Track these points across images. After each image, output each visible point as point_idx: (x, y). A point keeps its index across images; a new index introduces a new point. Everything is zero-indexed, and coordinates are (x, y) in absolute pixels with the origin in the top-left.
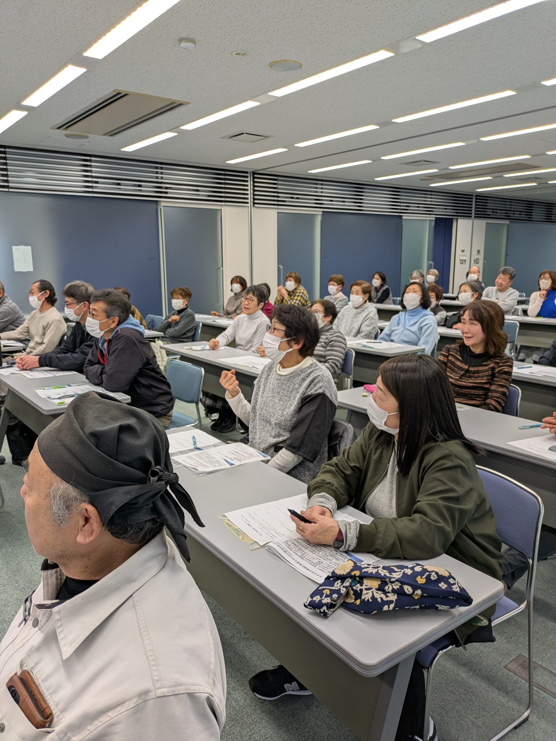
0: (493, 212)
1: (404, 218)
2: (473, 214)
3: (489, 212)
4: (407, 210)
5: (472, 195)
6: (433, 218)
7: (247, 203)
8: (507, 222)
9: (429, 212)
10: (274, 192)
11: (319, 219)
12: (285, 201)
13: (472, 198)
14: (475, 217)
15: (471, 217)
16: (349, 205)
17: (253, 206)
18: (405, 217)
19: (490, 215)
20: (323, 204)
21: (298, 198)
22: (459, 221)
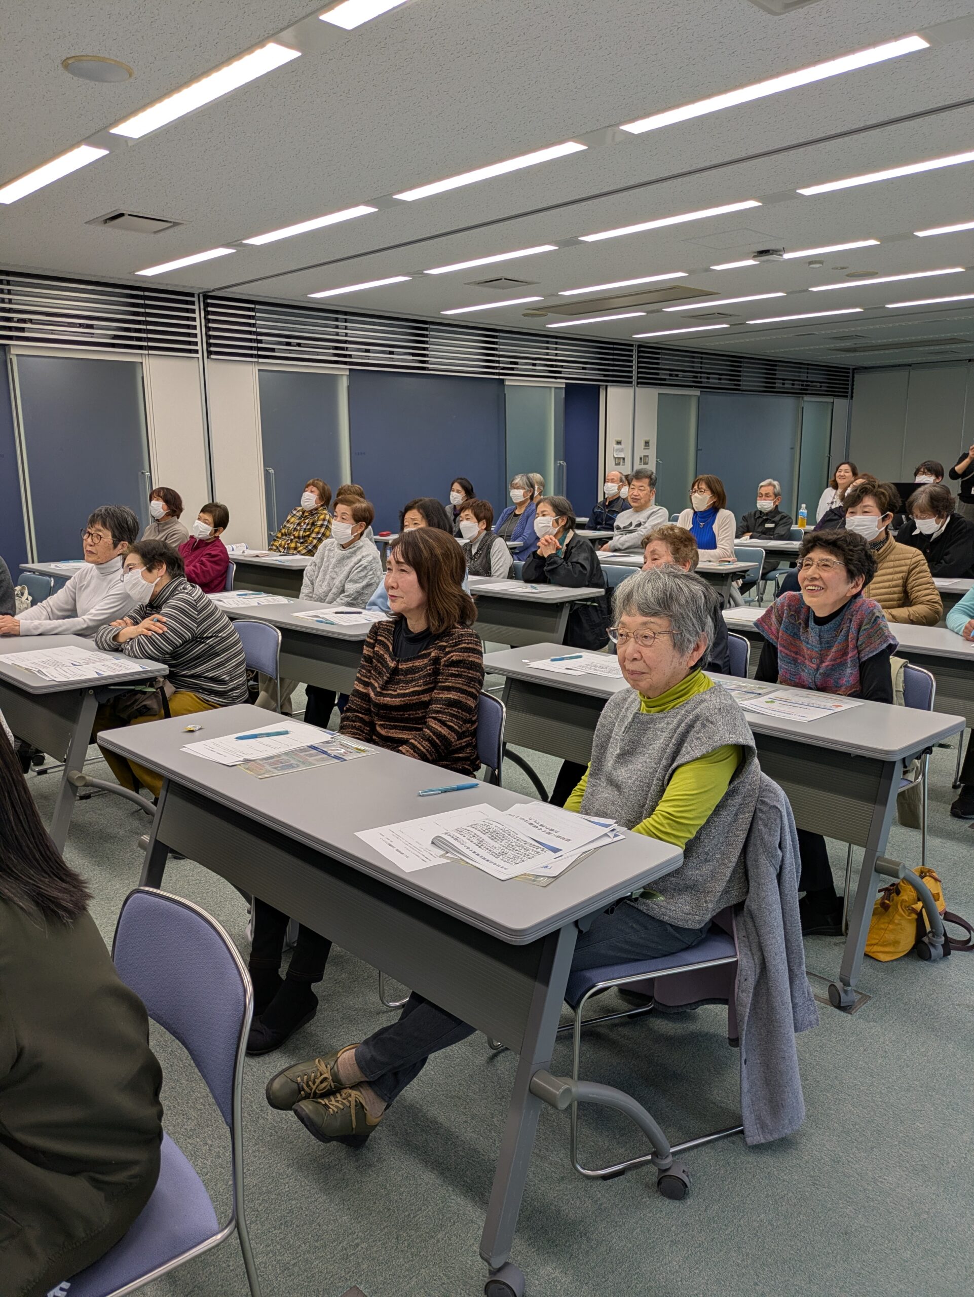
0: (671, 375)
1: (507, 383)
2: (634, 379)
3: (663, 375)
4: (512, 369)
5: (632, 345)
6: (562, 383)
7: (196, 352)
8: (697, 392)
9: (554, 374)
10: (250, 333)
11: (344, 384)
12: (273, 350)
13: (632, 351)
14: (638, 383)
15: (631, 382)
16: (403, 359)
17: (208, 358)
18: (509, 382)
19: (665, 380)
20: (350, 356)
21: (299, 345)
22: (609, 389)
